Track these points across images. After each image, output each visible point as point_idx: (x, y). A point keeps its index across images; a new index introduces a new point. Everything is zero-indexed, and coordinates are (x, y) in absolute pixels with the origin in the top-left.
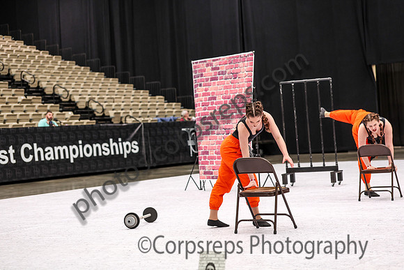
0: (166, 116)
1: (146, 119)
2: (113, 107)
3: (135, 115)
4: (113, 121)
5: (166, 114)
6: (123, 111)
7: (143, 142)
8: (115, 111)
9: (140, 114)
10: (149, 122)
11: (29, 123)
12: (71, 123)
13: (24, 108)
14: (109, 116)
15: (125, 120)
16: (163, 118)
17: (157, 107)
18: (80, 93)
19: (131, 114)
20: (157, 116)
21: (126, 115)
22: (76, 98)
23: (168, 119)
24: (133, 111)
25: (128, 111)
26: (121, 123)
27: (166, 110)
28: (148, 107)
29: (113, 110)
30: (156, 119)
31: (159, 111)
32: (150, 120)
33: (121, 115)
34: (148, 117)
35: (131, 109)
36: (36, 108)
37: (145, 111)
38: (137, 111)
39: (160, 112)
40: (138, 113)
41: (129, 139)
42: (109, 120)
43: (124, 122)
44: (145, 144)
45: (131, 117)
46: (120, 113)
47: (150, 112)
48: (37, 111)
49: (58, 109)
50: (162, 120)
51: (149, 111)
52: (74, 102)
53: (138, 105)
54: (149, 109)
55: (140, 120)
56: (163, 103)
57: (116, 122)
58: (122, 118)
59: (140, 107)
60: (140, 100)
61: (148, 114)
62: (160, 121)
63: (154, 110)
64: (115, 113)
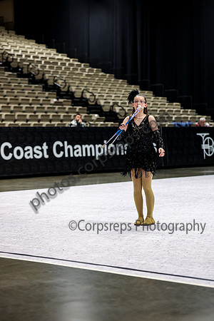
0: (182, 121)
1: (164, 123)
5: (182, 119)
10: (167, 126)
11: (60, 123)
12: (97, 124)
13: (56, 109)
16: (180, 123)
17: (174, 113)
18: (105, 98)
20: (174, 121)
22: (102, 102)
23: (184, 124)
27: (182, 116)
28: (166, 112)
30: (173, 123)
31: (176, 116)
32: (167, 124)
34: (166, 121)
36: (67, 110)
37: (163, 116)
39: (176, 118)
47: (168, 117)
48: (67, 113)
49: (86, 111)
52: (100, 105)
53: (156, 110)
54: (166, 115)
56: (179, 110)
59: (158, 112)
60: (159, 106)
61: (166, 119)
62: (177, 126)
63: (171, 116)
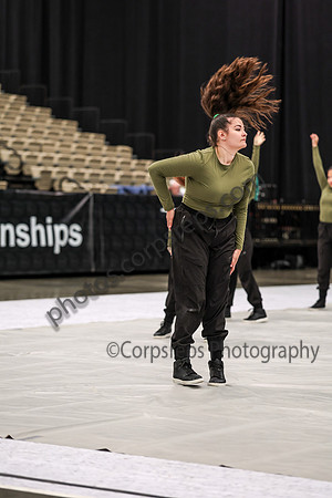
0: (133, 184)
1: (98, 186)
2: (39, 160)
3: (79, 177)
4: (37, 184)
5: (134, 180)
6: (57, 169)
7: (91, 227)
8: (42, 168)
9: (87, 177)
10: (103, 191)
14: (30, 176)
15: (60, 186)
16: (128, 187)
17: (118, 165)
19: (70, 175)
20: (117, 183)
21: (61, 176)
23: (136, 189)
24: (75, 170)
25: (66, 169)
26: (52, 190)
27: (135, 173)
28: (103, 164)
29: (39, 165)
30: (116, 187)
31: (121, 173)
32: (104, 189)
33: (54, 176)
34: (102, 182)
35: (71, 167)
37: (97, 171)
38: (82, 170)
39: (122, 176)
40: (83, 174)
41: (65, 220)
42: (30, 182)
43: (57, 188)
44: (95, 231)
45: (70, 181)
46: (50, 172)
47: (106, 175)
50: (126, 190)
51: (103, 172)
53: (83, 160)
54: (103, 169)
55: (88, 187)
56: (128, 160)
57: (42, 188)
58: (53, 181)
59: (87, 163)
60: (89, 151)
61: (101, 178)
62: (122, 192)
63: (112, 172)
64: (43, 172)
